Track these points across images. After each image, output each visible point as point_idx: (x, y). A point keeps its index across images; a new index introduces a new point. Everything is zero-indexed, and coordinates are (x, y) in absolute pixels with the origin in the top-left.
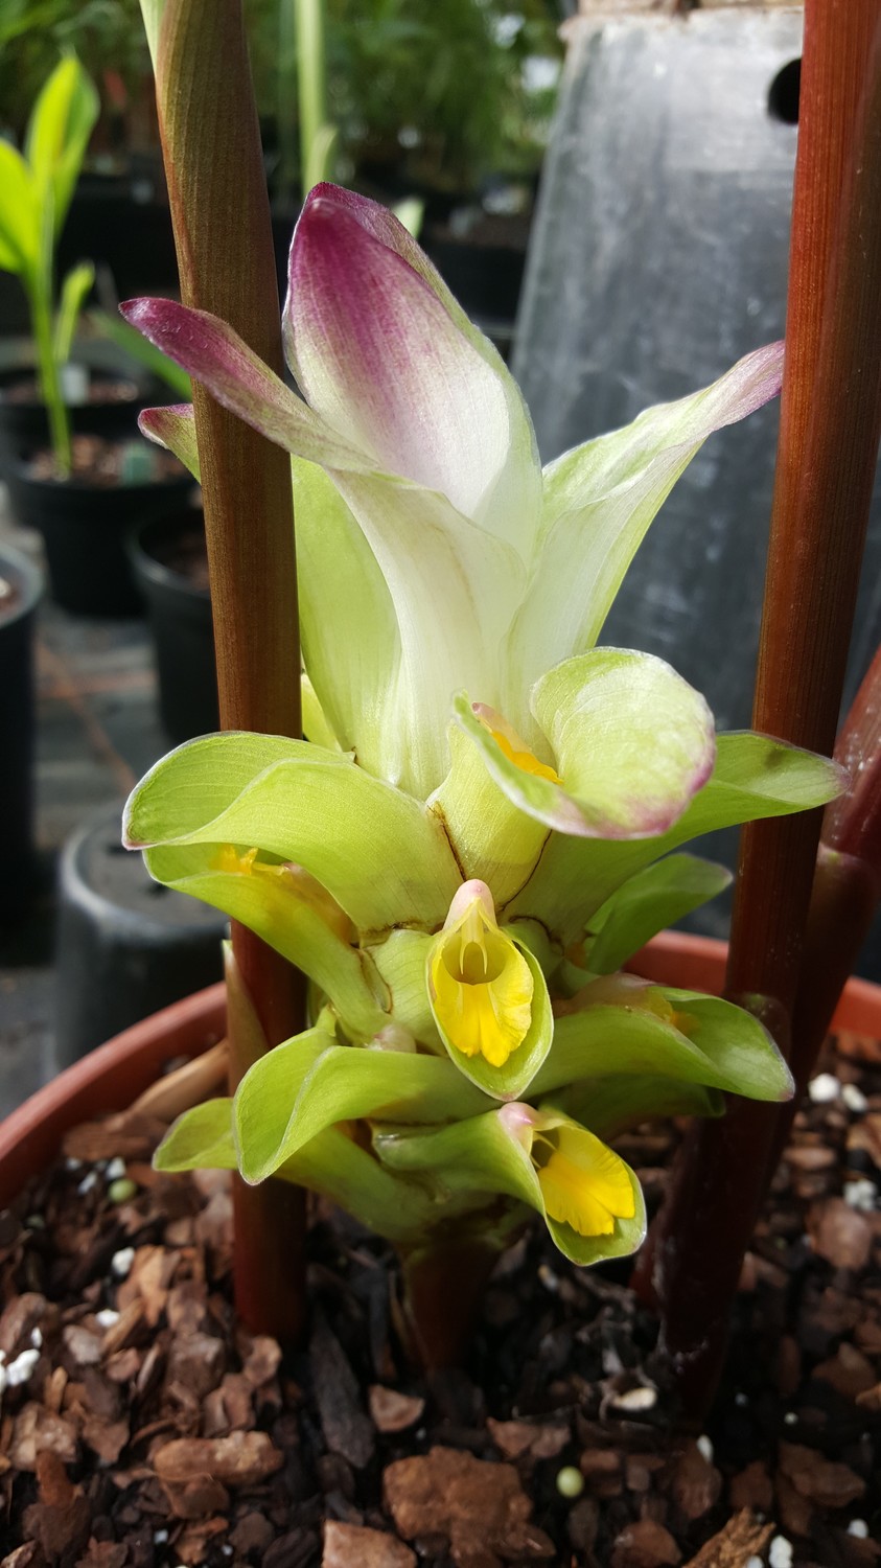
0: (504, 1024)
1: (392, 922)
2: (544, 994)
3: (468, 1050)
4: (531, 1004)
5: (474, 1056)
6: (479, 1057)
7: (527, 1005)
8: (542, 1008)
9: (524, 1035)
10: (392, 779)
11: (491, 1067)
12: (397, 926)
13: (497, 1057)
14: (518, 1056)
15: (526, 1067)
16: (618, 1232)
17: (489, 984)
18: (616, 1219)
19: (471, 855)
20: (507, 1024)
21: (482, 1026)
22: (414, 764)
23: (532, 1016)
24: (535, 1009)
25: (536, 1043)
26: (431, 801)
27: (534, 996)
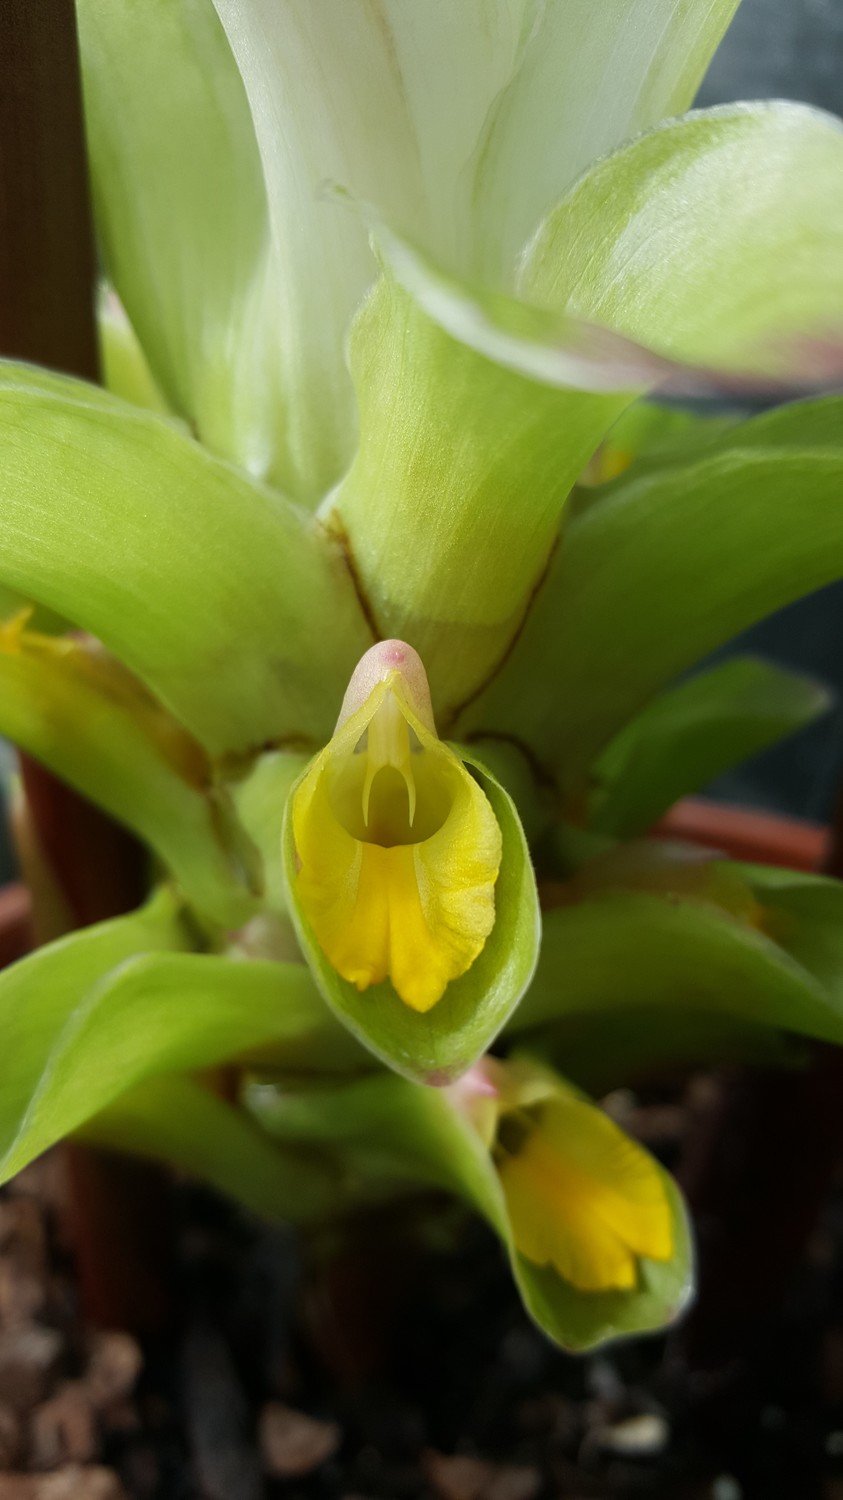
0: (438, 923)
1: (259, 738)
2: (522, 866)
3: (360, 977)
4: (497, 886)
5: (372, 987)
6: (382, 992)
7: (488, 888)
8: (518, 893)
9: (479, 947)
10: (254, 464)
11: (408, 1011)
12: (269, 746)
13: (421, 991)
14: (464, 990)
15: (480, 1013)
16: (642, 1284)
17: (417, 847)
18: (638, 1262)
19: (395, 609)
20: (445, 925)
21: (394, 926)
22: (295, 442)
23: (496, 908)
24: (503, 896)
25: (502, 964)
26: (324, 512)
27: (502, 869)
